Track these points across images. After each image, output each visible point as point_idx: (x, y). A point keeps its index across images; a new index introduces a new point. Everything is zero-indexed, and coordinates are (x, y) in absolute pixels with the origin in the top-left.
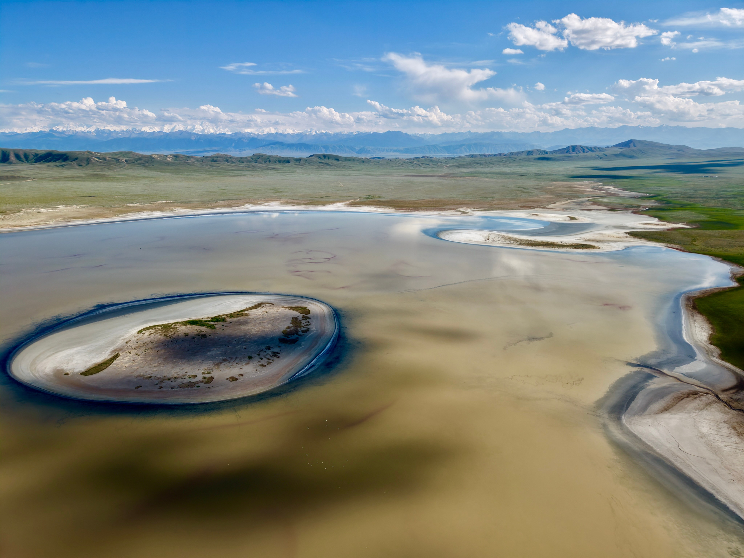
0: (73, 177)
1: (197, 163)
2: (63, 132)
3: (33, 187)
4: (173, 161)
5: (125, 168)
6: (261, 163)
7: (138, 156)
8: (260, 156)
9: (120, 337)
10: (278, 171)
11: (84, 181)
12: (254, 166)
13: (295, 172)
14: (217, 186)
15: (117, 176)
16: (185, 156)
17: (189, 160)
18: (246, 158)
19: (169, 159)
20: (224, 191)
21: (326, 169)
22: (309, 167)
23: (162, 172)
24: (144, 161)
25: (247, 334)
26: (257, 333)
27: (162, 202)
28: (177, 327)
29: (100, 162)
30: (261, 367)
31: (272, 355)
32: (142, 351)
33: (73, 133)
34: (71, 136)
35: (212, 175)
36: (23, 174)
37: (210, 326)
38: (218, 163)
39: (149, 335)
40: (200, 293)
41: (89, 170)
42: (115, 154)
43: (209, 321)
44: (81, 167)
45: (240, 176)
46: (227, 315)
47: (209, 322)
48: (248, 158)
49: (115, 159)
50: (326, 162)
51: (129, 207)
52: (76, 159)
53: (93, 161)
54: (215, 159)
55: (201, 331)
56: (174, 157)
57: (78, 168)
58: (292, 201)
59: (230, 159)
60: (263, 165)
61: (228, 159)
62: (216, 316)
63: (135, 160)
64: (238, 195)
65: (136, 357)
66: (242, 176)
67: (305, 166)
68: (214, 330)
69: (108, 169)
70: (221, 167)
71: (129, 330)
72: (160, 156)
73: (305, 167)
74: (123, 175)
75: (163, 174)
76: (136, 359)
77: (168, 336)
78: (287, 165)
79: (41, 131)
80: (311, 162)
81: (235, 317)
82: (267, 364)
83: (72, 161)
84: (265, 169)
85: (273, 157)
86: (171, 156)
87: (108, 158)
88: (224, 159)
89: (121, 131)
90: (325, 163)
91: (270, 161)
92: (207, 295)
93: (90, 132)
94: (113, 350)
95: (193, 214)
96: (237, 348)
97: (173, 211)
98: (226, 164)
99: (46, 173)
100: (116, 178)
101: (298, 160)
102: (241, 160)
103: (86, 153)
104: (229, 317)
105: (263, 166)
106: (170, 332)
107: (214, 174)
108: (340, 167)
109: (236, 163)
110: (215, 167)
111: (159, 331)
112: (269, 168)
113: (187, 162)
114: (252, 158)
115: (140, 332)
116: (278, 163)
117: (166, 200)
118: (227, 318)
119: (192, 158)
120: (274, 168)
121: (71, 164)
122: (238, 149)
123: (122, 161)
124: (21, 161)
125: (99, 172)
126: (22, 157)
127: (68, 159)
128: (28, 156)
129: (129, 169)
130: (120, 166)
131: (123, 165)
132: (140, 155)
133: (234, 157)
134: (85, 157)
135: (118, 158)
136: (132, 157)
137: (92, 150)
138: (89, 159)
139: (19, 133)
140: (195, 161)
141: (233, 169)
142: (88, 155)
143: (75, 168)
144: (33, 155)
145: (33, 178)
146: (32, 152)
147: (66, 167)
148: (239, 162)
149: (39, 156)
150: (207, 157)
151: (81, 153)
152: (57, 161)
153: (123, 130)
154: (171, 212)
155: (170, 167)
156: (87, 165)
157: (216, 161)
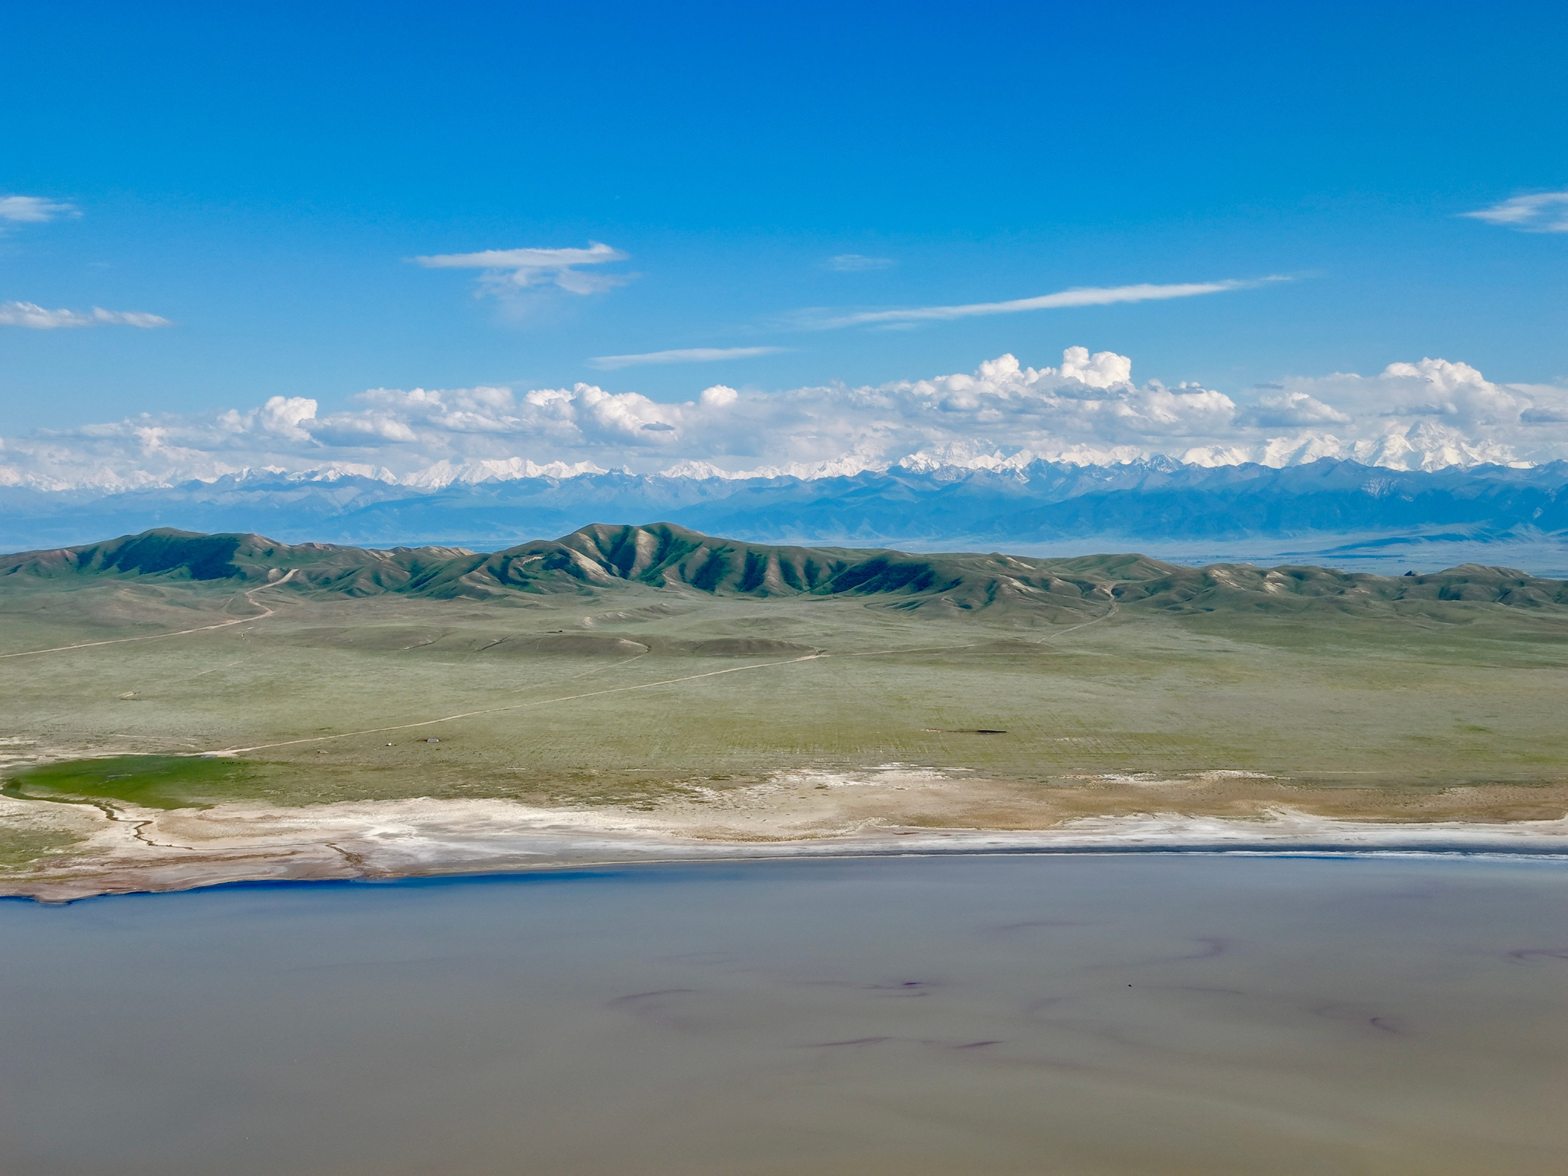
0: (937, 651)
1: (1377, 603)
2: (928, 475)
3: (814, 685)
4: (1286, 597)
5: (1107, 619)
7: (1159, 573)
11: (970, 667)
14: (1454, 712)
15: (1079, 652)
16: (1333, 573)
17: (1349, 591)
19: (1269, 587)
20: (1482, 738)
24: (1177, 593)
27: (1226, 773)
29: (1030, 595)
33: (958, 477)
36: (796, 633)
38: (1465, 607)
41: (990, 625)
42: (1081, 563)
44: (966, 612)
45: (1554, 665)
49: (1076, 580)
51: (1107, 786)
52: (956, 583)
53: (1008, 592)
54: (1454, 587)
56: (1291, 578)
57: (956, 614)
59: (1517, 589)
61: (1509, 590)
63: (1149, 590)
69: (1052, 622)
70: (1476, 622)
72: (1237, 572)
74: (1102, 647)
75: (1242, 647)
79: (864, 470)
83: (941, 591)
86: (1280, 575)
87: (1057, 582)
88: (1494, 589)
93: (1013, 471)
97: (1263, 820)
98: (1500, 610)
99: (858, 633)
100: (1072, 658)
103: (991, 562)
109: (1542, 608)
113: (1337, 601)
117: (1243, 769)
119: (1358, 584)
121: (937, 602)
122: (1559, 532)
123: (1104, 592)
124: (793, 586)
125: (1024, 635)
126: (800, 572)
127: (932, 583)
128: (816, 570)
129: (1124, 622)
130: (1092, 611)
131: (1103, 605)
132: (1169, 568)
133: (1535, 580)
134: (986, 575)
135: (1091, 578)
136: (1139, 575)
137: (1010, 548)
138: (995, 585)
139: (802, 477)
140: (1371, 597)
141: (1526, 635)
142: (993, 569)
143: (947, 617)
144: (830, 567)
145: (820, 649)
146: (829, 558)
147: (922, 612)
148: (1556, 602)
149: (846, 571)
150: (1421, 581)
151: (974, 561)
152: (897, 591)
153: (1119, 463)
154: (1260, 824)
155: (1270, 620)
156: (986, 604)
157: (1457, 597)
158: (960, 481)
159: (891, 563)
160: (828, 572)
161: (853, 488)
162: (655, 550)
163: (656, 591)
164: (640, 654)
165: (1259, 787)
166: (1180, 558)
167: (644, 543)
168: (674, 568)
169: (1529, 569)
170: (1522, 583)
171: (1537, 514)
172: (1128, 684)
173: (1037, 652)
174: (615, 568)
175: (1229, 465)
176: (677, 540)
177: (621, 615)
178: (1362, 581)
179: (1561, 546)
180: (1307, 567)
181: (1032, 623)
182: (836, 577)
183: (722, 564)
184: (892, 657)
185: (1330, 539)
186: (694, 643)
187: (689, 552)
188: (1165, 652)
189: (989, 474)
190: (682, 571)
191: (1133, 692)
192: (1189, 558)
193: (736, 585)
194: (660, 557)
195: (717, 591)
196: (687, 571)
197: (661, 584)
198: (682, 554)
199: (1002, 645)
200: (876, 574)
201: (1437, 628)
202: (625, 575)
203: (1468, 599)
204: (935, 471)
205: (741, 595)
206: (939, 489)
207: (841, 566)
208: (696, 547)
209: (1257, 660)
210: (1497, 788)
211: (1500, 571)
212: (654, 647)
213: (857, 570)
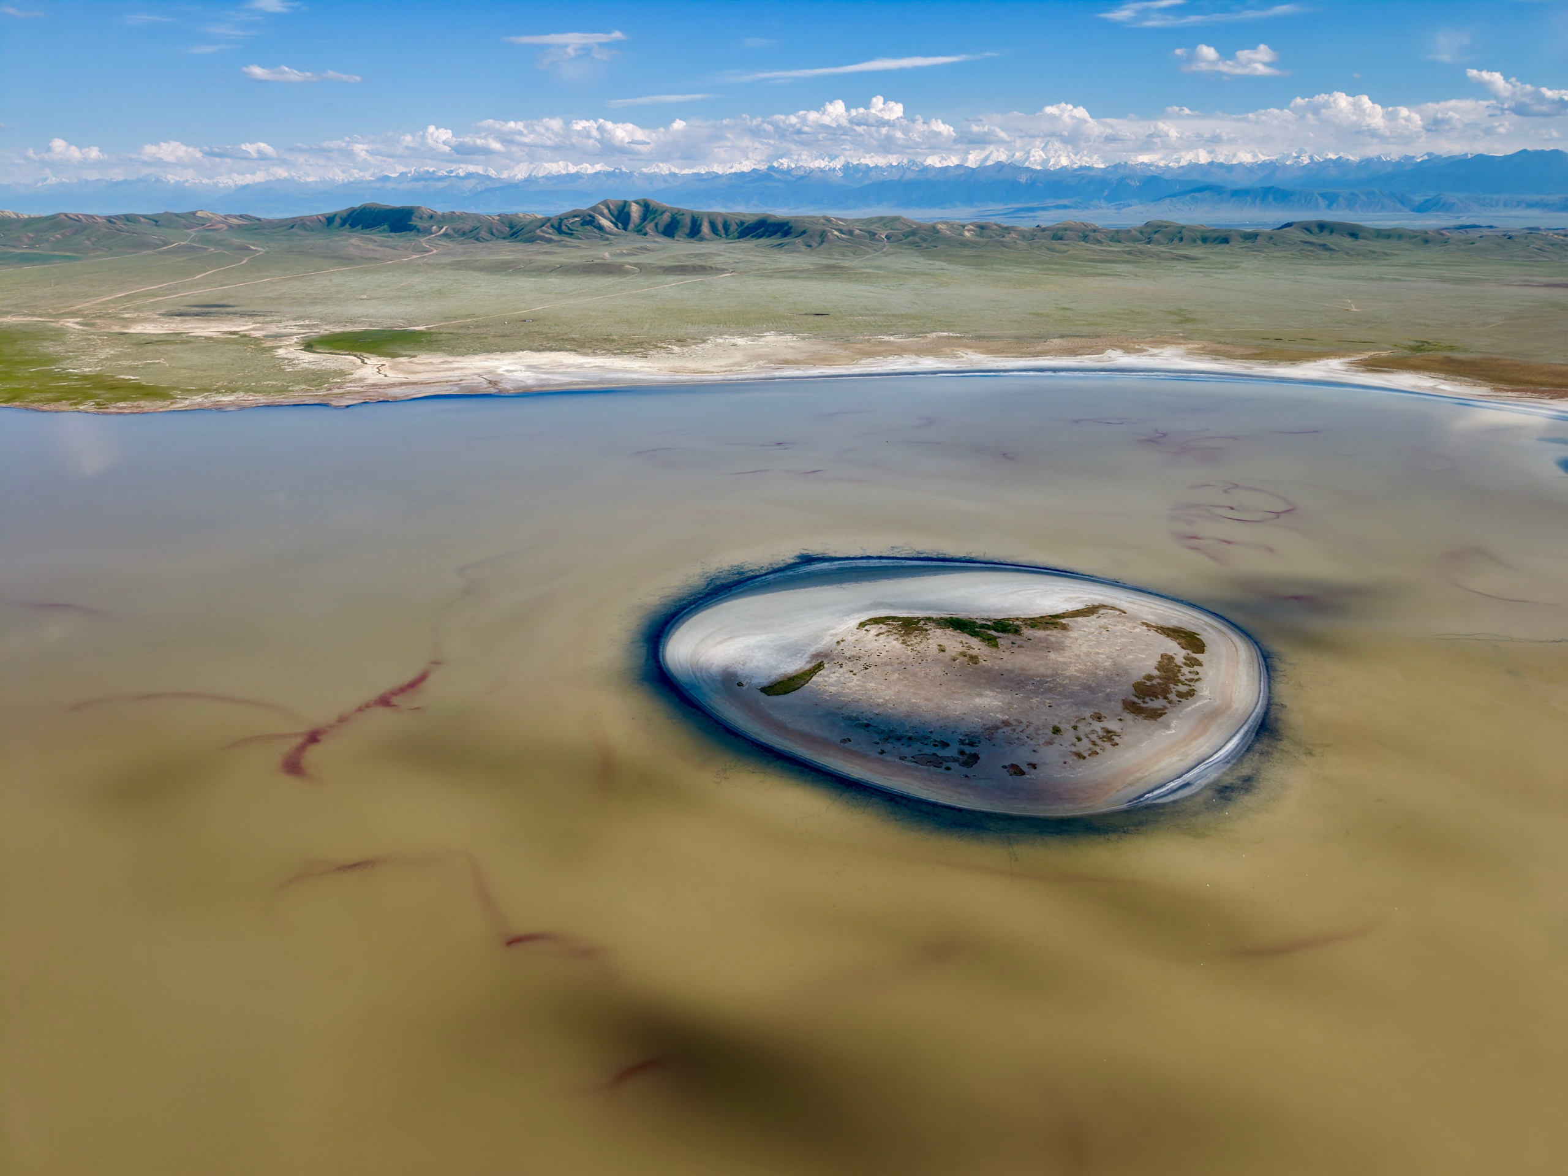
0: (794, 271)
1: (1021, 242)
2: (789, 171)
3: (728, 290)
4: (975, 239)
5: (883, 253)
6: (1160, 244)
7: (910, 226)
8: (1160, 226)
9: (828, 629)
10: (1197, 265)
11: (811, 279)
12: (1141, 252)
13: (1238, 267)
14: (1055, 300)
15: (867, 270)
16: (999, 226)
17: (1006, 235)
18: (1129, 231)
19: (967, 234)
20: (1067, 313)
21: (1320, 259)
22: (1276, 254)
23: (950, 262)
24: (919, 238)
25: (1057, 674)
26: (1079, 675)
27: (940, 334)
28: (928, 628)
29: (843, 239)
30: (1075, 758)
31: (1103, 737)
32: (860, 667)
33: (805, 172)
34: (801, 178)
35: (1046, 272)
36: (719, 261)
37: (988, 640)
38: (1065, 244)
39: (877, 635)
40: (979, 559)
41: (821, 256)
42: (870, 221)
43: (989, 628)
44: (809, 249)
45: (1107, 275)
46: (1025, 620)
47: (987, 629)
48: (1134, 232)
49: (869, 232)
50: (1321, 242)
51: (880, 342)
52: (804, 232)
53: (831, 237)
54: (1060, 233)
55: (970, 647)
56: (978, 229)
57: (804, 250)
58: (1214, 346)
59: (1092, 234)
60: (1163, 249)
61: (1086, 234)
62: (1004, 619)
63: (903, 235)
64: (1095, 324)
65: (849, 677)
66: (1112, 275)
67: (1265, 252)
68: (994, 650)
69: (854, 254)
70: (1070, 252)
71: (845, 618)
72: (951, 226)
73: (1264, 255)
74: (880, 268)
75: (951, 267)
76: (849, 682)
77: (908, 645)
78: (1221, 247)
79: (754, 169)
80: (1284, 243)
81: (1039, 629)
82: (1089, 755)
83: (796, 237)
84: (1166, 259)
85: (1191, 229)
86: (972, 227)
87: (857, 232)
88: (1080, 234)
89: (888, 167)
90: (1320, 245)
91: (1181, 239)
92: (993, 565)
94: (814, 653)
95: (995, 368)
96: (1034, 700)
97: (957, 357)
98: (1082, 246)
99: (752, 261)
100: (865, 275)
101: (1251, 237)
102: (1116, 236)
103: (822, 221)
104: (1030, 625)
105: (1163, 252)
106: (913, 637)
107: (1053, 269)
108: (1358, 255)
109: (1104, 245)
110: (1057, 252)
111: (894, 631)
112: (1178, 255)
113: (1001, 241)
114: (1141, 232)
115: (862, 625)
116: (1199, 242)
117: (948, 331)
118: (1023, 628)
119: (1012, 232)
120: (1187, 257)
121: (794, 243)
122: (1115, 203)
123: (881, 237)
124: (717, 234)
125: (839, 261)
126: (720, 227)
127: (791, 233)
128: (729, 225)
129: (891, 254)
130: (875, 248)
131: (880, 245)
132: (915, 223)
133: (1101, 229)
134: (819, 228)
135: (875, 230)
136: (900, 228)
137: (832, 213)
138: (825, 233)
139: (720, 172)
140: (1018, 239)
141: (1094, 259)
142: (824, 225)
143: (799, 252)
144: (737, 224)
145: (731, 270)
146: (737, 219)
147: (786, 249)
148: (1111, 241)
149: (745, 226)
150: (1044, 230)
151: (814, 220)
152: (773, 237)
153: (891, 164)
154: (955, 360)
155: (966, 252)
156: (820, 244)
157: (1061, 239)
158: (806, 174)
159: (769, 221)
160: (736, 226)
161: (748, 179)
162: (641, 214)
163: (643, 238)
164: (636, 273)
165: (956, 341)
166: (921, 219)
167: (635, 210)
168: (652, 225)
169: (1098, 223)
170: (1094, 231)
171: (1105, 194)
172: (892, 288)
173: (845, 271)
174: (620, 225)
175: (949, 166)
176: (653, 209)
177: (624, 251)
178: (1014, 230)
179: (1116, 211)
180: (986, 223)
181: (844, 255)
182: (740, 230)
183: (678, 222)
184: (770, 274)
185: (999, 207)
186: (664, 267)
187: (660, 215)
188: (912, 270)
189: (822, 170)
190: (656, 225)
191: (895, 292)
192: (926, 218)
193: (686, 235)
194: (644, 218)
195: (676, 238)
196: (659, 227)
197: (645, 234)
198: (656, 217)
199: (828, 267)
200: (761, 228)
201: (1050, 256)
202: (625, 229)
203: (1067, 240)
204: (793, 169)
205: (689, 240)
206: (794, 179)
207: (742, 223)
208: (663, 212)
209: (959, 274)
210: (1073, 339)
211: (1084, 224)
212: (644, 269)
213: (751, 226)
